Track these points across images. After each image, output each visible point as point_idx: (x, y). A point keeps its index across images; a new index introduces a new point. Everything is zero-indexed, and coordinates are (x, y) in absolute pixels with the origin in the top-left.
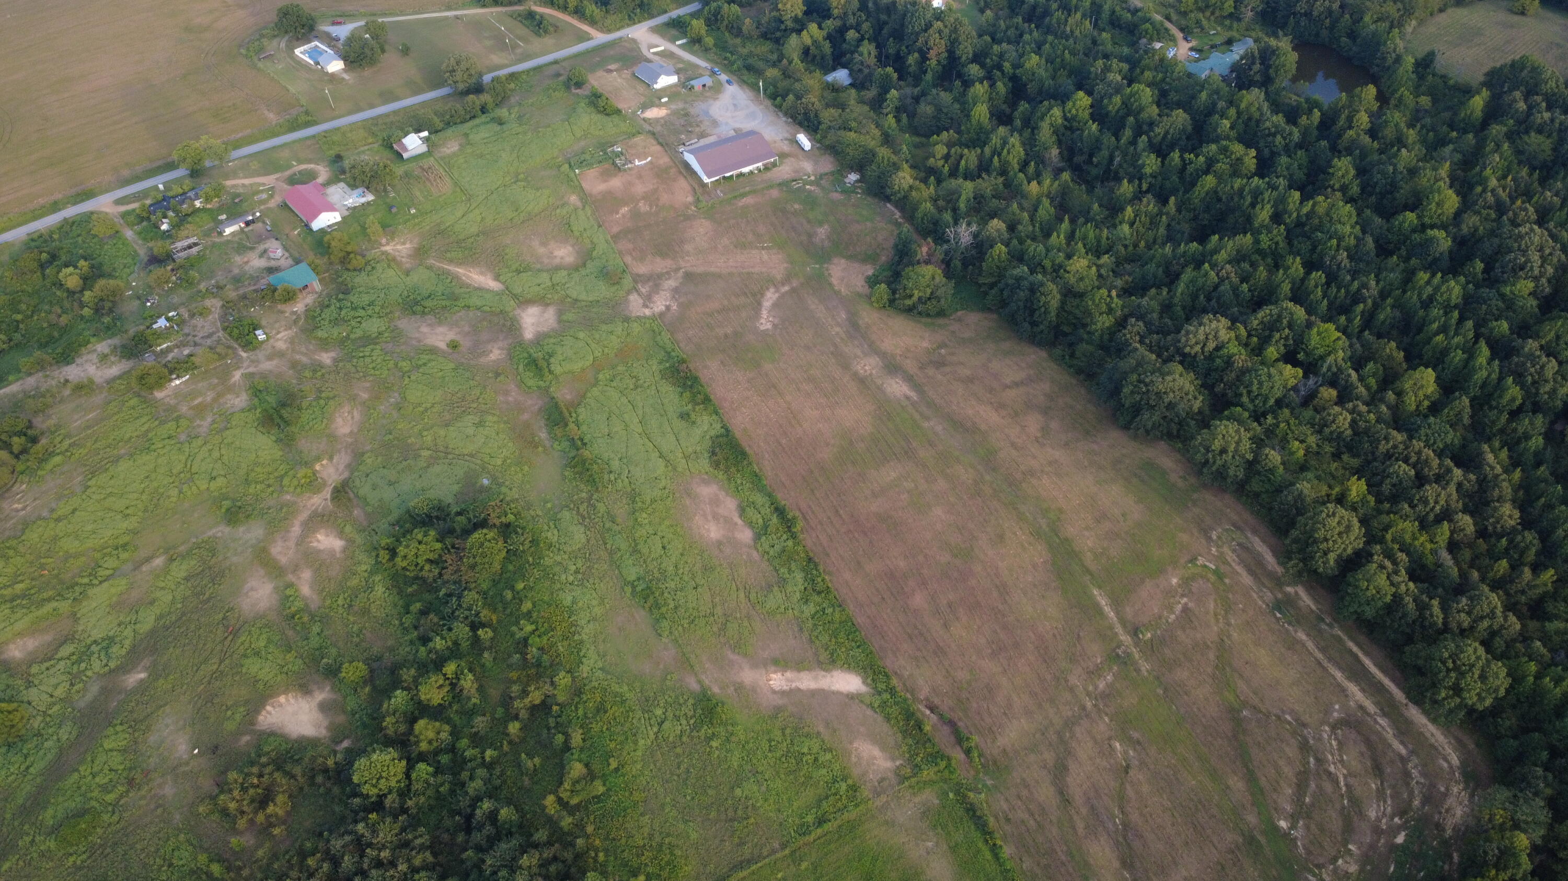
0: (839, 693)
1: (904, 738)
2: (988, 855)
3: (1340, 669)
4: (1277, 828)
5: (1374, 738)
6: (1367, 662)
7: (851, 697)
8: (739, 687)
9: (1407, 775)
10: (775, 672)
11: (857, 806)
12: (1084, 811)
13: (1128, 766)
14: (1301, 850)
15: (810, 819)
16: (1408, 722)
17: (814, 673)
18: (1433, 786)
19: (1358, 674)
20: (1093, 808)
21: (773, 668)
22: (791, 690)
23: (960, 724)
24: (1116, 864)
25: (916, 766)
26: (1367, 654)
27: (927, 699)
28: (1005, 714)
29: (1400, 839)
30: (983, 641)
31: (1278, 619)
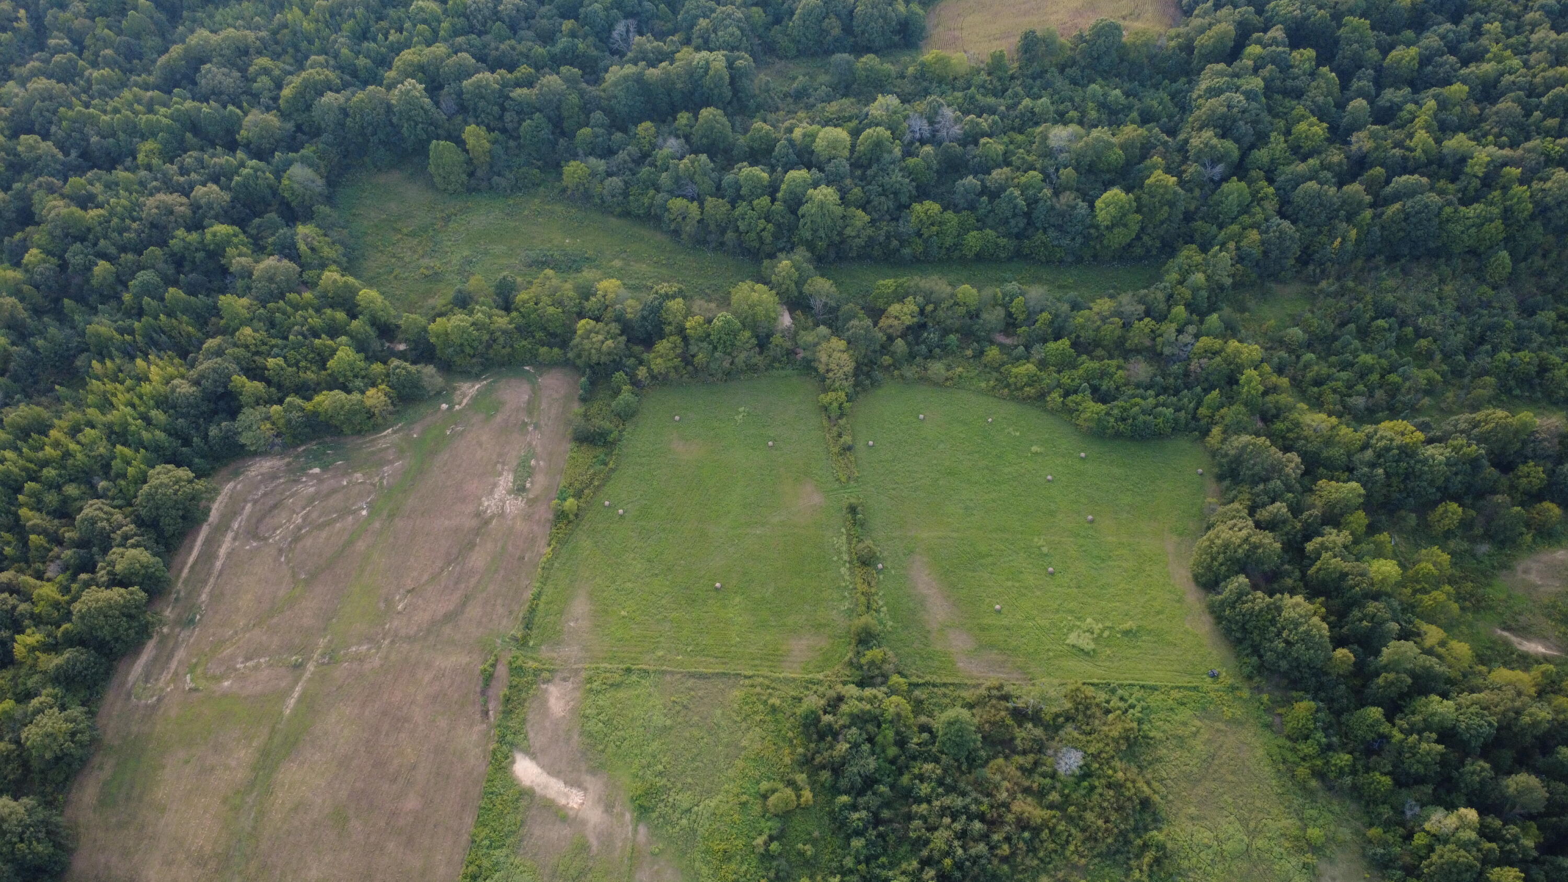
0: (538, 764)
1: (525, 700)
2: (543, 598)
3: (212, 565)
4: (369, 515)
5: (254, 520)
6: (191, 560)
7: (533, 756)
8: (609, 808)
9: (265, 495)
10: (572, 808)
11: (597, 668)
12: (463, 586)
13: (409, 592)
14: (372, 497)
15: (634, 678)
16: (223, 516)
17: (543, 792)
18: (261, 482)
19: (208, 555)
20: (456, 583)
21: (571, 813)
22: (572, 786)
23: (478, 689)
24: (477, 548)
25: (535, 675)
26: (185, 563)
27: (483, 722)
28: (443, 675)
29: (317, 470)
30: (403, 735)
31: (202, 616)
